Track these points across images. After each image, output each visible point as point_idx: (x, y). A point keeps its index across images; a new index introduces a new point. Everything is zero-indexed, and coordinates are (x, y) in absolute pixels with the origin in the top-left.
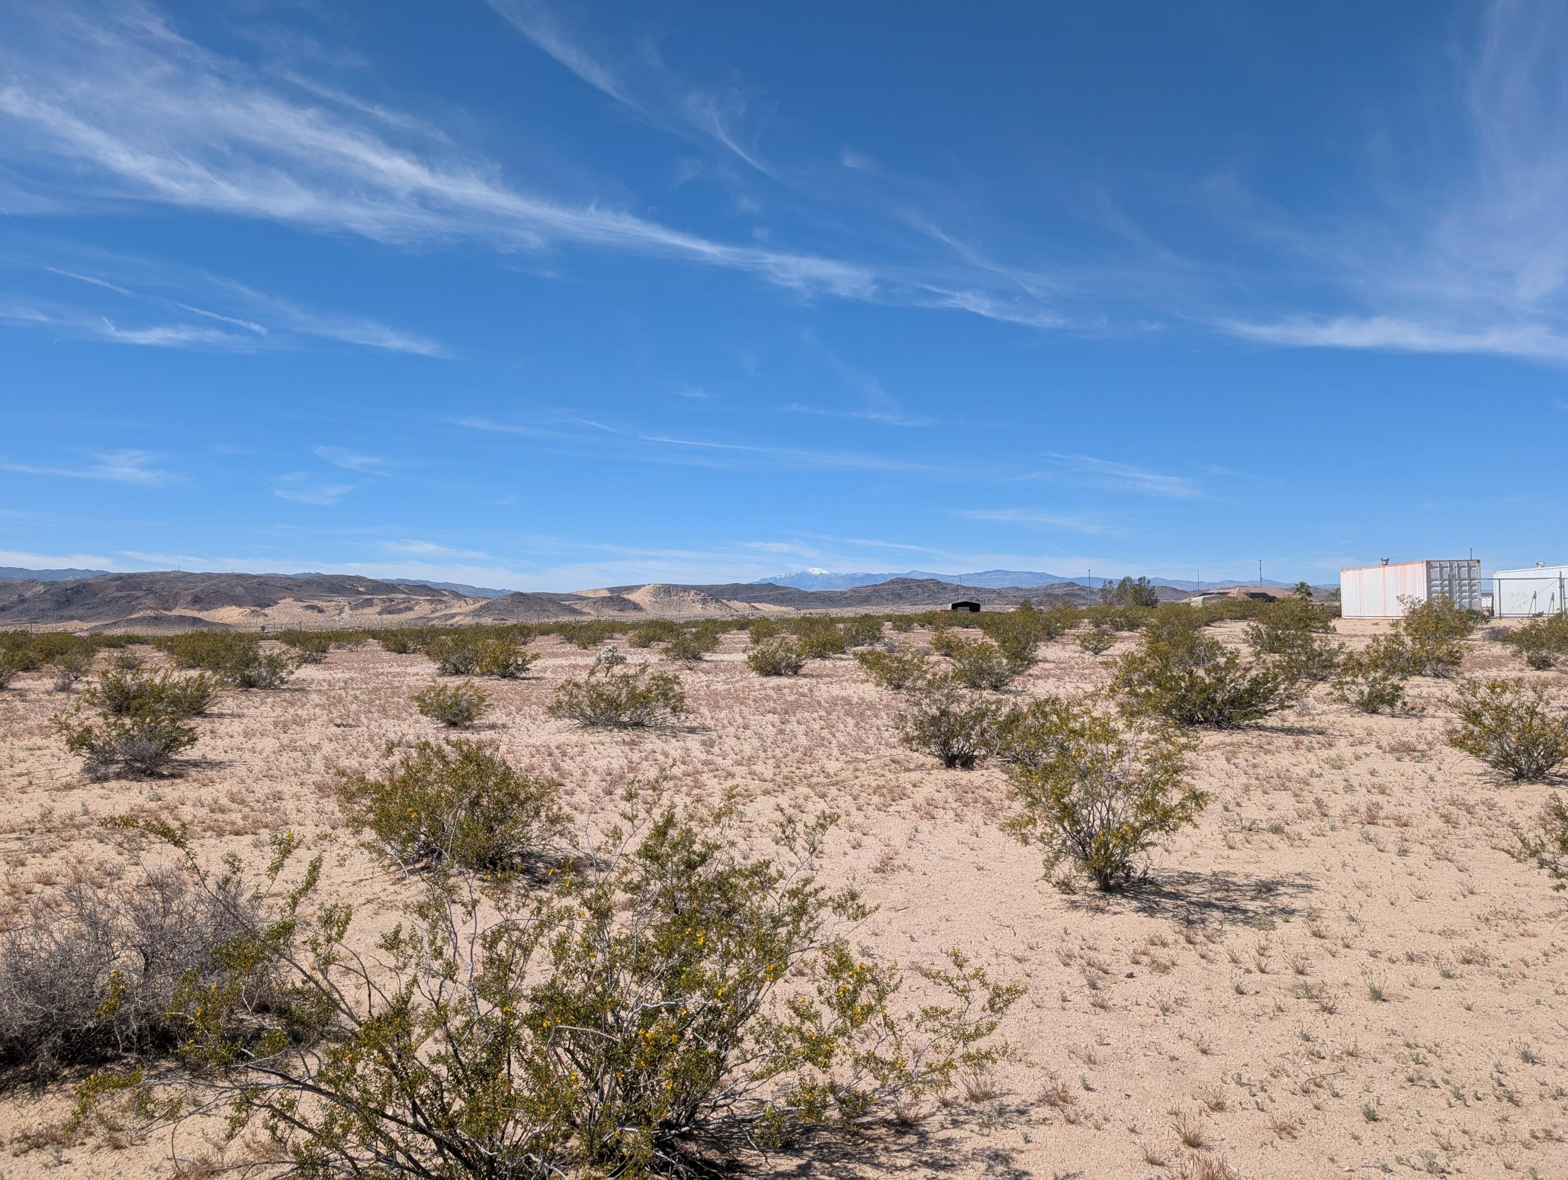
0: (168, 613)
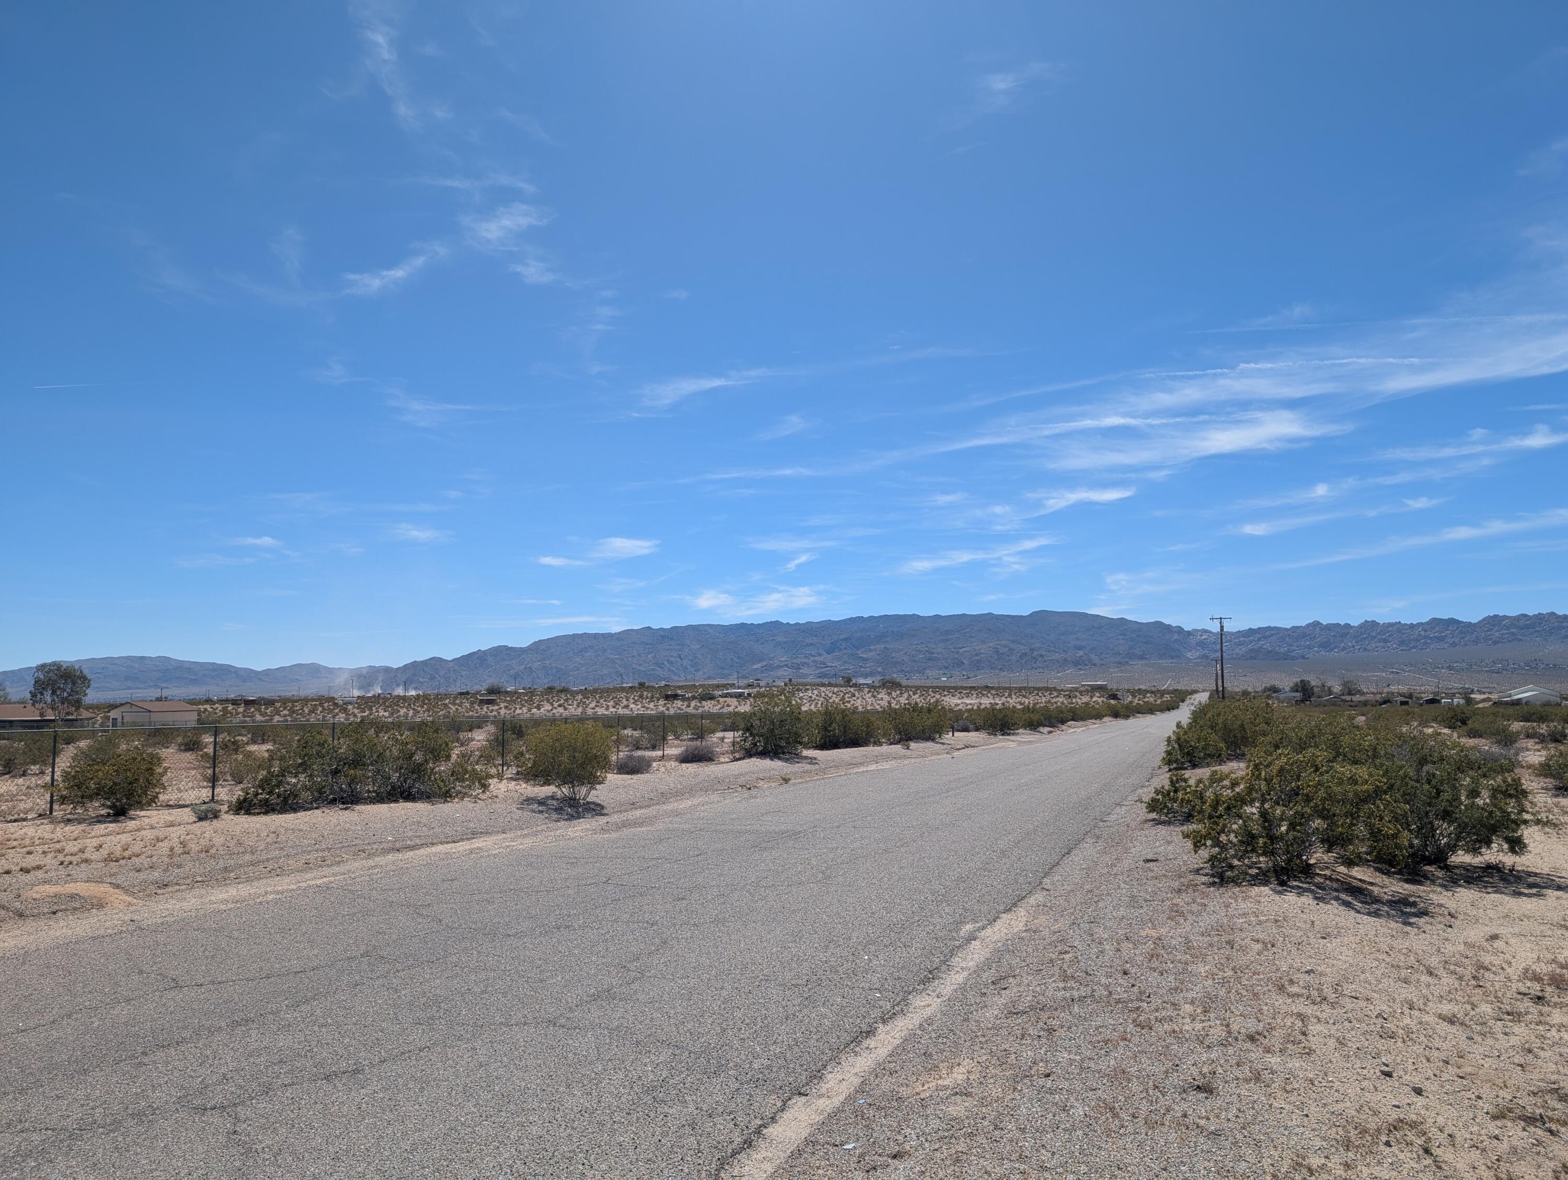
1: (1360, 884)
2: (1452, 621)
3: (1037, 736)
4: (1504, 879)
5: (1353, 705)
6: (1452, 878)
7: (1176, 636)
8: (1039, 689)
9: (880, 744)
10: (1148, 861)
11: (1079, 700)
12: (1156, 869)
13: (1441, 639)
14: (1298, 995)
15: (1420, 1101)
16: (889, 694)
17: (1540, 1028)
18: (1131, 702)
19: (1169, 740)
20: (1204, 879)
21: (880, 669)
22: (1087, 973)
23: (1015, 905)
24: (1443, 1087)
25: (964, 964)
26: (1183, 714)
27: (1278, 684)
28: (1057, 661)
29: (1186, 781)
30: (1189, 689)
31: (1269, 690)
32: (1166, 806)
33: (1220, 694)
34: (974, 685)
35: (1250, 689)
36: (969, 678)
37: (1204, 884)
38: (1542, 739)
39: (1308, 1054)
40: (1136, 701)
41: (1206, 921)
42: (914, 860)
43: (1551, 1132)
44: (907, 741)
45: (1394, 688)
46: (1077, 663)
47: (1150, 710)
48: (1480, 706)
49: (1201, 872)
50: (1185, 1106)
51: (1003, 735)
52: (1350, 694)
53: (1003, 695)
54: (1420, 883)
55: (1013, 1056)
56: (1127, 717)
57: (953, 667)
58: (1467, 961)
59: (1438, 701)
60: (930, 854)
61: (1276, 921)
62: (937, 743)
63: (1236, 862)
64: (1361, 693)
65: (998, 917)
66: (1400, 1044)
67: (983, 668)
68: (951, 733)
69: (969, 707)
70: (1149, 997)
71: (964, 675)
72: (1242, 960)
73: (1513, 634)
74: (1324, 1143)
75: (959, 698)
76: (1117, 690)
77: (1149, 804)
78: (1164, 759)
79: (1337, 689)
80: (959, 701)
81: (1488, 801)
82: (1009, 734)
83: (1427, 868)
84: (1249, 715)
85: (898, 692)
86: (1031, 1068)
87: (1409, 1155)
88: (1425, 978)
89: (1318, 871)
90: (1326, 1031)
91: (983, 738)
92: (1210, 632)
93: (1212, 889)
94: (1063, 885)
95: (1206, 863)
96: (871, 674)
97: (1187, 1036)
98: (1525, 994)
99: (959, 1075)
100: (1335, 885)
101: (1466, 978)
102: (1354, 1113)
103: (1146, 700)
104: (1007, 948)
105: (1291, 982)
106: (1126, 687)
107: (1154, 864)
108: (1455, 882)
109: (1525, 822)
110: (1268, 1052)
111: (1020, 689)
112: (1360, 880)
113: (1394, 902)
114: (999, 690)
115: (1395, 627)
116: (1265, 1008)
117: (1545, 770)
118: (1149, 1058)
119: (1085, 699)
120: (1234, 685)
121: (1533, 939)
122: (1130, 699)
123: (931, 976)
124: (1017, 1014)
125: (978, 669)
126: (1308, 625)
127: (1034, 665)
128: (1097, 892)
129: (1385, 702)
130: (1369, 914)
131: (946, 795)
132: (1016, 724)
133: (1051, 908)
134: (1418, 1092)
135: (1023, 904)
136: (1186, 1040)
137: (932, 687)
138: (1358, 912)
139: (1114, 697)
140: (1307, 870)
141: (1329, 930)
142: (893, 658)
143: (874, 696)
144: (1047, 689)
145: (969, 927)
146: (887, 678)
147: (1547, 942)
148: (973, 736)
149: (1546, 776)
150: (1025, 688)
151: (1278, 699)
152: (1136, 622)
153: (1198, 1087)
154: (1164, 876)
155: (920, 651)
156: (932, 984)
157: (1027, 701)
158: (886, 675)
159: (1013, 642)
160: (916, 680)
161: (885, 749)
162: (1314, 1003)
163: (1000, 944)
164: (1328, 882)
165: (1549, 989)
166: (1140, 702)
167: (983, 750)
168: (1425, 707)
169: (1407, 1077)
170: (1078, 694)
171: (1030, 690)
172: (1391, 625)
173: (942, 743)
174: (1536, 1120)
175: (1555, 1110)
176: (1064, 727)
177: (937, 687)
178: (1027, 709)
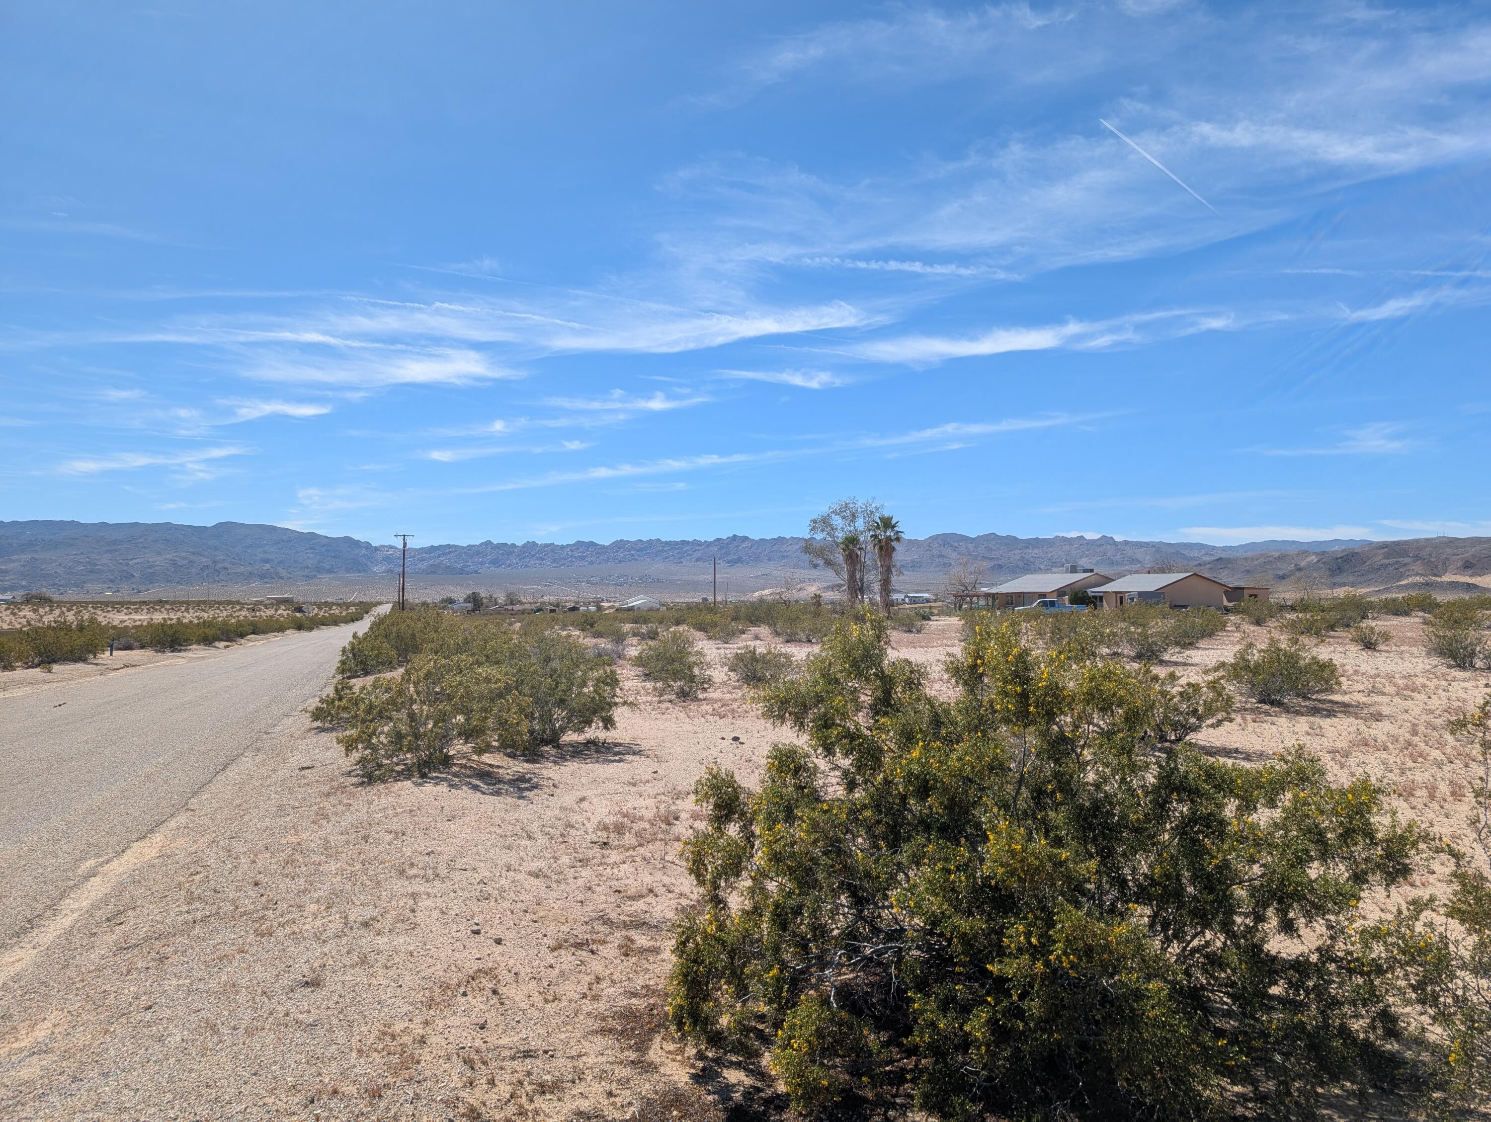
0: (1438, 579)
1: (487, 768)
2: (592, 544)
3: (211, 651)
4: (598, 751)
5: (513, 614)
6: (561, 754)
7: (364, 552)
8: (220, 603)
9: (13, 669)
10: (303, 768)
11: (263, 614)
12: (310, 776)
13: (582, 558)
14: (415, 876)
15: (499, 949)
16: (35, 611)
17: (601, 868)
18: (317, 615)
19: (344, 651)
20: (354, 780)
21: (24, 583)
22: (215, 891)
23: (151, 831)
24: (519, 933)
25: (76, 905)
26: (362, 627)
27: (453, 595)
28: (242, 574)
29: (350, 688)
30: (373, 600)
31: (446, 601)
32: (330, 714)
33: (401, 605)
34: (145, 600)
35: (429, 601)
36: (140, 592)
37: (353, 785)
38: (643, 637)
39: (413, 929)
40: (322, 614)
41: (348, 819)
42: (32, 797)
43: (592, 952)
44: (49, 663)
45: (546, 599)
46: (263, 576)
47: (335, 622)
48: (607, 612)
49: (352, 774)
50: (289, 1005)
51: (172, 652)
52: (512, 604)
53: (179, 610)
54: (538, 762)
55: (112, 996)
56: (310, 629)
57: (121, 580)
58: (559, 823)
59: (578, 609)
60: (56, 788)
61: (411, 811)
62: (89, 664)
63: (385, 762)
64: (521, 603)
65: (128, 847)
66: (493, 903)
67: (157, 581)
68: (108, 653)
69: (138, 623)
70: (276, 903)
71: (133, 589)
72: (371, 851)
73: (632, 555)
74: (410, 1008)
75: (126, 614)
76: (304, 603)
77: (313, 713)
78: (338, 668)
79: (502, 600)
80: (126, 618)
81: (592, 689)
82: (180, 651)
83: (545, 748)
84: (420, 625)
85: (47, 609)
86: (130, 1004)
87: (480, 999)
88: (525, 842)
89: (455, 761)
90: (433, 905)
91: (148, 656)
92: (396, 548)
93: (359, 789)
94: (211, 803)
95: (356, 765)
96: (12, 588)
97: (306, 935)
98: (596, 843)
99: (41, 1033)
100: (468, 772)
101: (555, 837)
102: (441, 973)
103: (332, 612)
104: (136, 879)
105: (412, 865)
106: (313, 600)
107: (309, 771)
108: (563, 758)
109: (616, 704)
110: (378, 934)
111: (199, 603)
112: (490, 765)
113: (514, 780)
114: (175, 605)
115: (550, 548)
116: (384, 893)
117: (639, 661)
118: (262, 966)
119: (270, 612)
120: (414, 596)
121: (609, 796)
122: (316, 611)
123: (29, 926)
124: (128, 948)
125: (151, 583)
126: (482, 544)
127: (217, 578)
128: (245, 806)
129: (538, 611)
130: (491, 794)
131: (90, 720)
132: (188, 639)
133: (192, 829)
134: (498, 942)
135: (162, 829)
136: (304, 940)
137: (92, 603)
138: (484, 793)
139: (299, 610)
140: (447, 761)
141: (456, 813)
142: (42, 570)
143: (14, 614)
144: (229, 603)
145: (90, 863)
146: (34, 593)
147: (618, 798)
148: (136, 655)
149: (639, 666)
150: (204, 602)
151: (452, 609)
152: (326, 537)
153: (307, 983)
154: (317, 781)
155: (80, 563)
156: (30, 935)
157: (206, 615)
158: (32, 590)
159: (193, 553)
160: (72, 595)
161: (19, 673)
162: (427, 881)
163: (124, 876)
164: (463, 770)
165: (612, 835)
166: (326, 614)
167: (147, 668)
168: (568, 614)
169: (493, 931)
170: (262, 607)
171: (210, 604)
172: (547, 545)
173: (96, 664)
174: (583, 944)
175: (598, 933)
176: (243, 641)
177: (98, 602)
178: (205, 624)
